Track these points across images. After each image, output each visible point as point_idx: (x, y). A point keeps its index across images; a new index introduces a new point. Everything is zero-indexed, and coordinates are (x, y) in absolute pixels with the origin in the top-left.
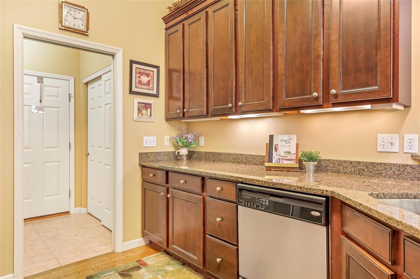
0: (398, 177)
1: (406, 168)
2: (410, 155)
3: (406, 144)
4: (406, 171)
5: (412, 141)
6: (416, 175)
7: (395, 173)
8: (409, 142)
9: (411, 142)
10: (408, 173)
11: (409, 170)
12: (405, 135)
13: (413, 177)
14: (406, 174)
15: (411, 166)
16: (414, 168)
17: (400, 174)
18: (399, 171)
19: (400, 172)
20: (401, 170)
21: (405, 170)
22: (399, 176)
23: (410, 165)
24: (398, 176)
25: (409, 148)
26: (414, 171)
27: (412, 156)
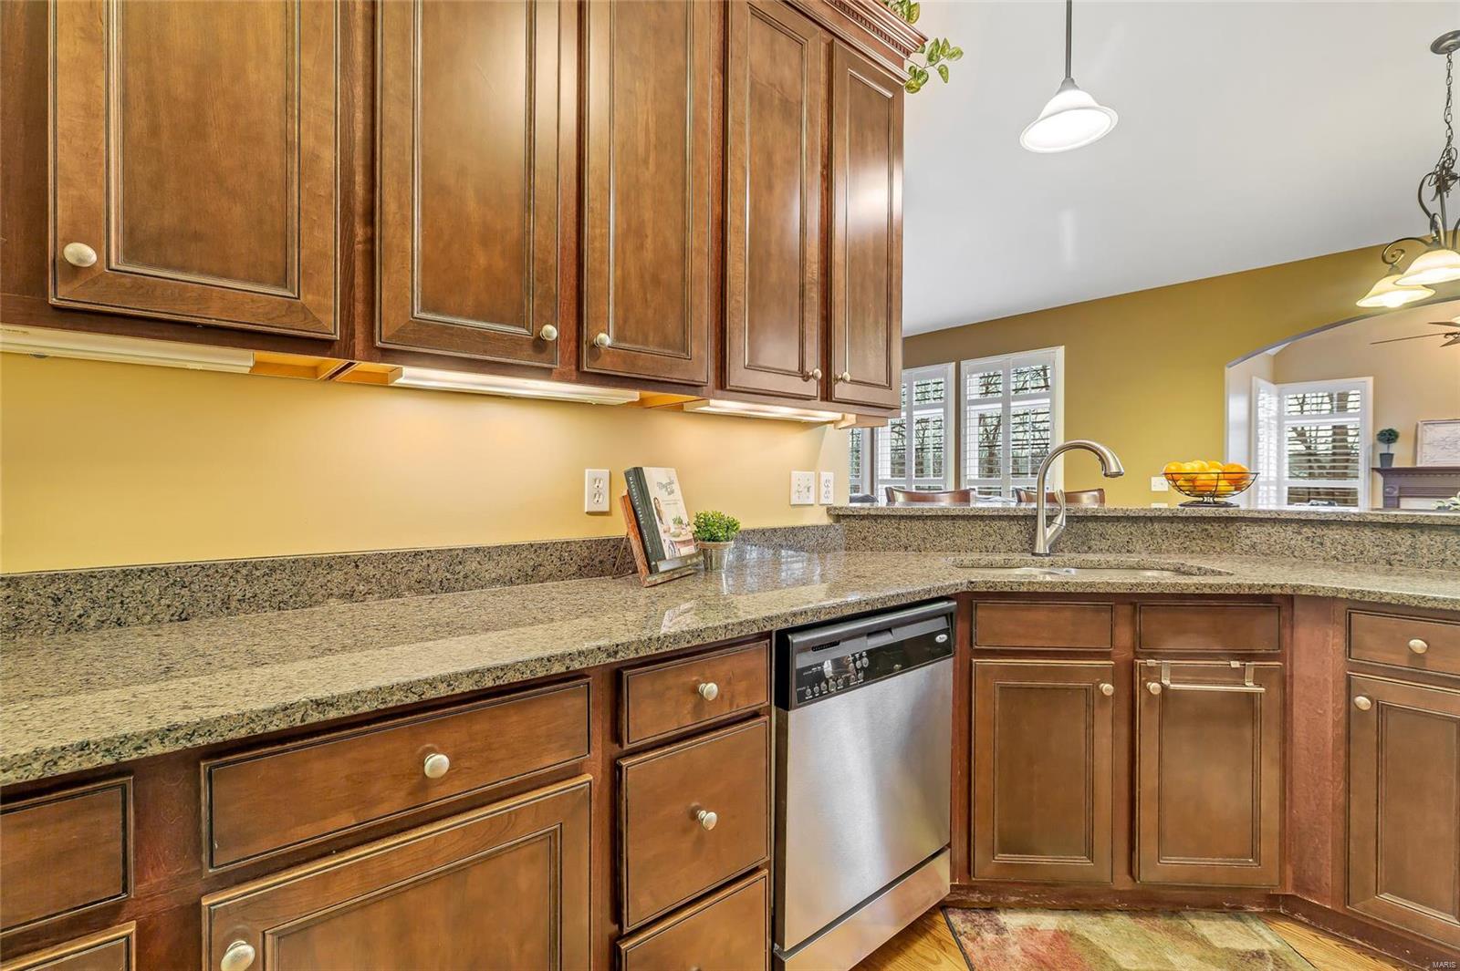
1: (823, 532)
2: (825, 508)
3: (823, 490)
5: (828, 485)
6: (839, 541)
12: (821, 473)
15: (830, 527)
16: (832, 530)
25: (826, 496)
26: (837, 535)
27: (828, 509)
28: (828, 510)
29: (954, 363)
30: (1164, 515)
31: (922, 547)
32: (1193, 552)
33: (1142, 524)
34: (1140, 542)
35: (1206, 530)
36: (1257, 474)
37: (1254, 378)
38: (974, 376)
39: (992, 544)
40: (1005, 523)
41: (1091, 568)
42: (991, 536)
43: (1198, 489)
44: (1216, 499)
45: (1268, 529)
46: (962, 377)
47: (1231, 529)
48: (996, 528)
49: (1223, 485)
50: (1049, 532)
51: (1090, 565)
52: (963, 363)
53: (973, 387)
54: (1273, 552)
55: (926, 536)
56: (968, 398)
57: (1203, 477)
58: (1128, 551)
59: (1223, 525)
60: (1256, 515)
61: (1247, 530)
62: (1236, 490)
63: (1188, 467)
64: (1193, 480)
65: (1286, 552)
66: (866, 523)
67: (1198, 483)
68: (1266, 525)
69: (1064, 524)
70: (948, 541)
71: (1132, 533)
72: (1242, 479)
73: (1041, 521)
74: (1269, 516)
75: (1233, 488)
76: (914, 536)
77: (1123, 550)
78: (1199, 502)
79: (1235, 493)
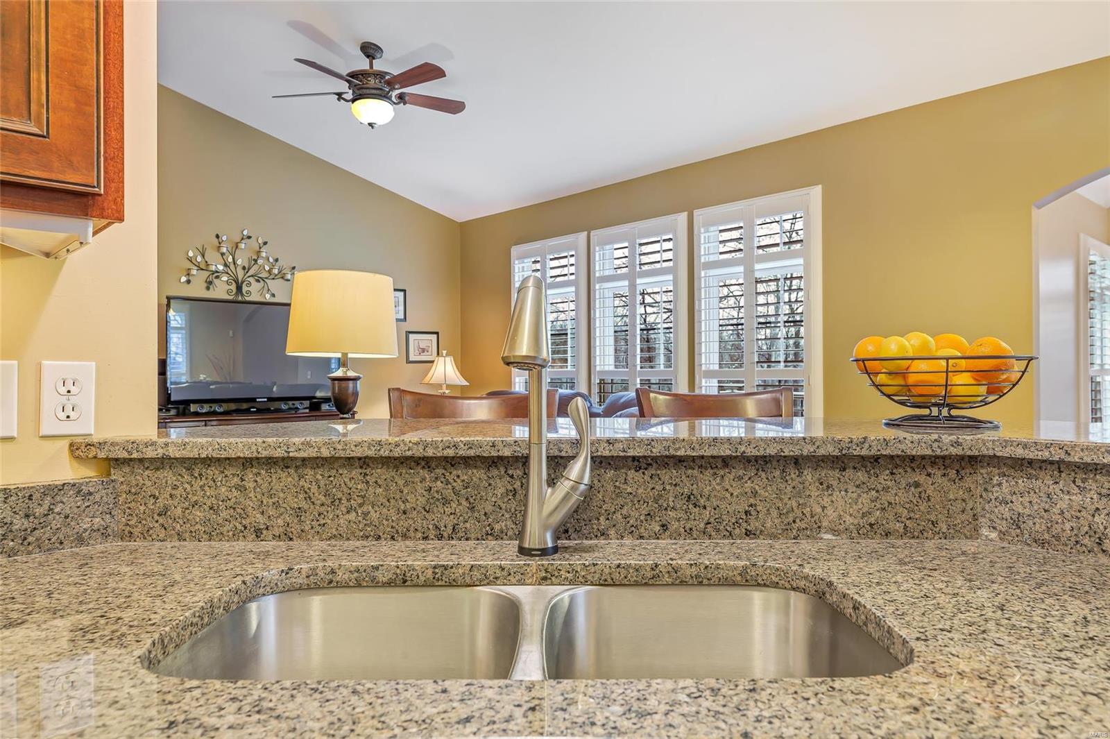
0: (25, 543)
1: (58, 498)
2: (65, 444)
3: (50, 401)
4: (56, 510)
5: (73, 389)
6: (97, 520)
7: (11, 531)
8: (63, 390)
9: (69, 392)
10: (67, 517)
11: (69, 503)
12: (45, 362)
13: (86, 530)
14: (56, 521)
15: (76, 488)
16: (90, 494)
17: (35, 529)
18: (27, 516)
19: (31, 519)
20: (39, 511)
21: (52, 507)
22: (30, 539)
23: (74, 485)
24: (25, 539)
25: (62, 416)
26: (88, 506)
27: (71, 445)
28: (73, 448)
29: (686, 213)
30: (822, 452)
31: (295, 528)
32: (887, 534)
33: (777, 473)
34: (775, 513)
35: (917, 485)
36: (1030, 359)
37: (1082, 236)
38: (712, 229)
39: (450, 521)
40: (478, 474)
41: (636, 584)
42: (446, 502)
43: (915, 391)
44: (954, 412)
45: (1045, 482)
46: (696, 232)
47: (969, 482)
48: (458, 485)
49: (962, 383)
50: (553, 497)
51: (633, 576)
52: (696, 212)
53: (710, 244)
54: (1057, 538)
55: (304, 505)
56: (703, 260)
57: (923, 366)
58: (748, 533)
59: (952, 473)
60: (1020, 452)
61: (1004, 487)
62: (990, 392)
63: (893, 346)
64: (904, 374)
65: (1086, 541)
66: (167, 476)
67: (912, 379)
68: (1042, 474)
69: (586, 480)
70: (352, 516)
71: (755, 494)
72: (998, 370)
73: (539, 469)
74: (1046, 454)
75: (983, 390)
76: (276, 505)
77: (737, 531)
78: (919, 418)
79: (991, 398)
